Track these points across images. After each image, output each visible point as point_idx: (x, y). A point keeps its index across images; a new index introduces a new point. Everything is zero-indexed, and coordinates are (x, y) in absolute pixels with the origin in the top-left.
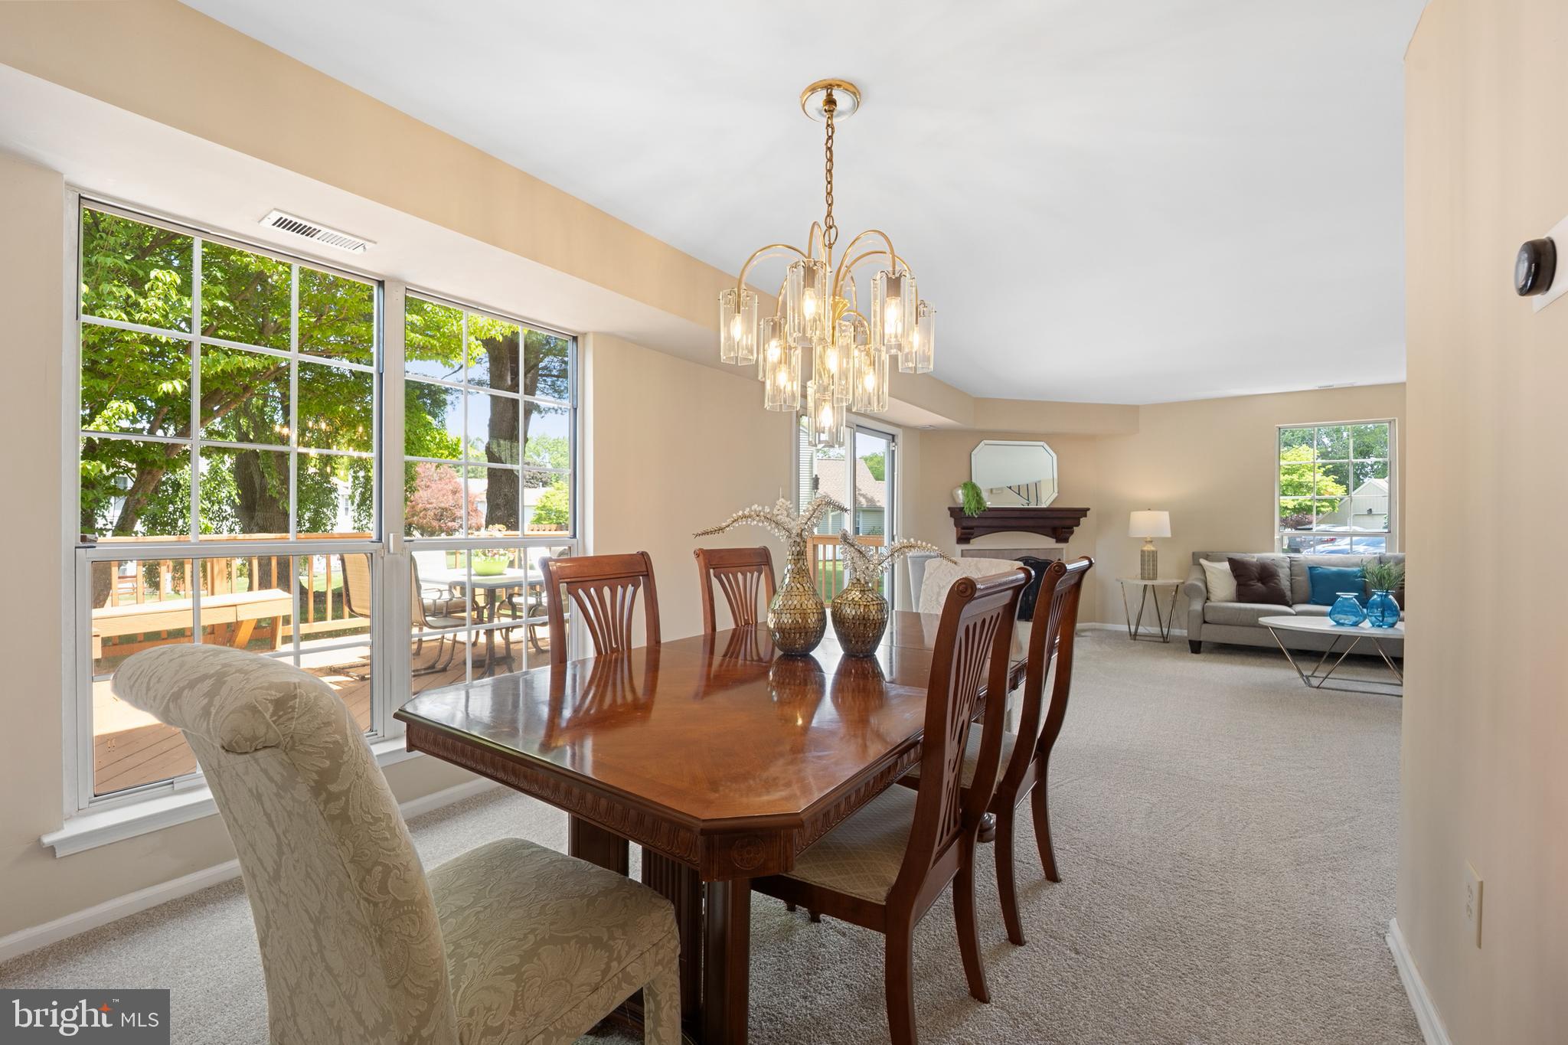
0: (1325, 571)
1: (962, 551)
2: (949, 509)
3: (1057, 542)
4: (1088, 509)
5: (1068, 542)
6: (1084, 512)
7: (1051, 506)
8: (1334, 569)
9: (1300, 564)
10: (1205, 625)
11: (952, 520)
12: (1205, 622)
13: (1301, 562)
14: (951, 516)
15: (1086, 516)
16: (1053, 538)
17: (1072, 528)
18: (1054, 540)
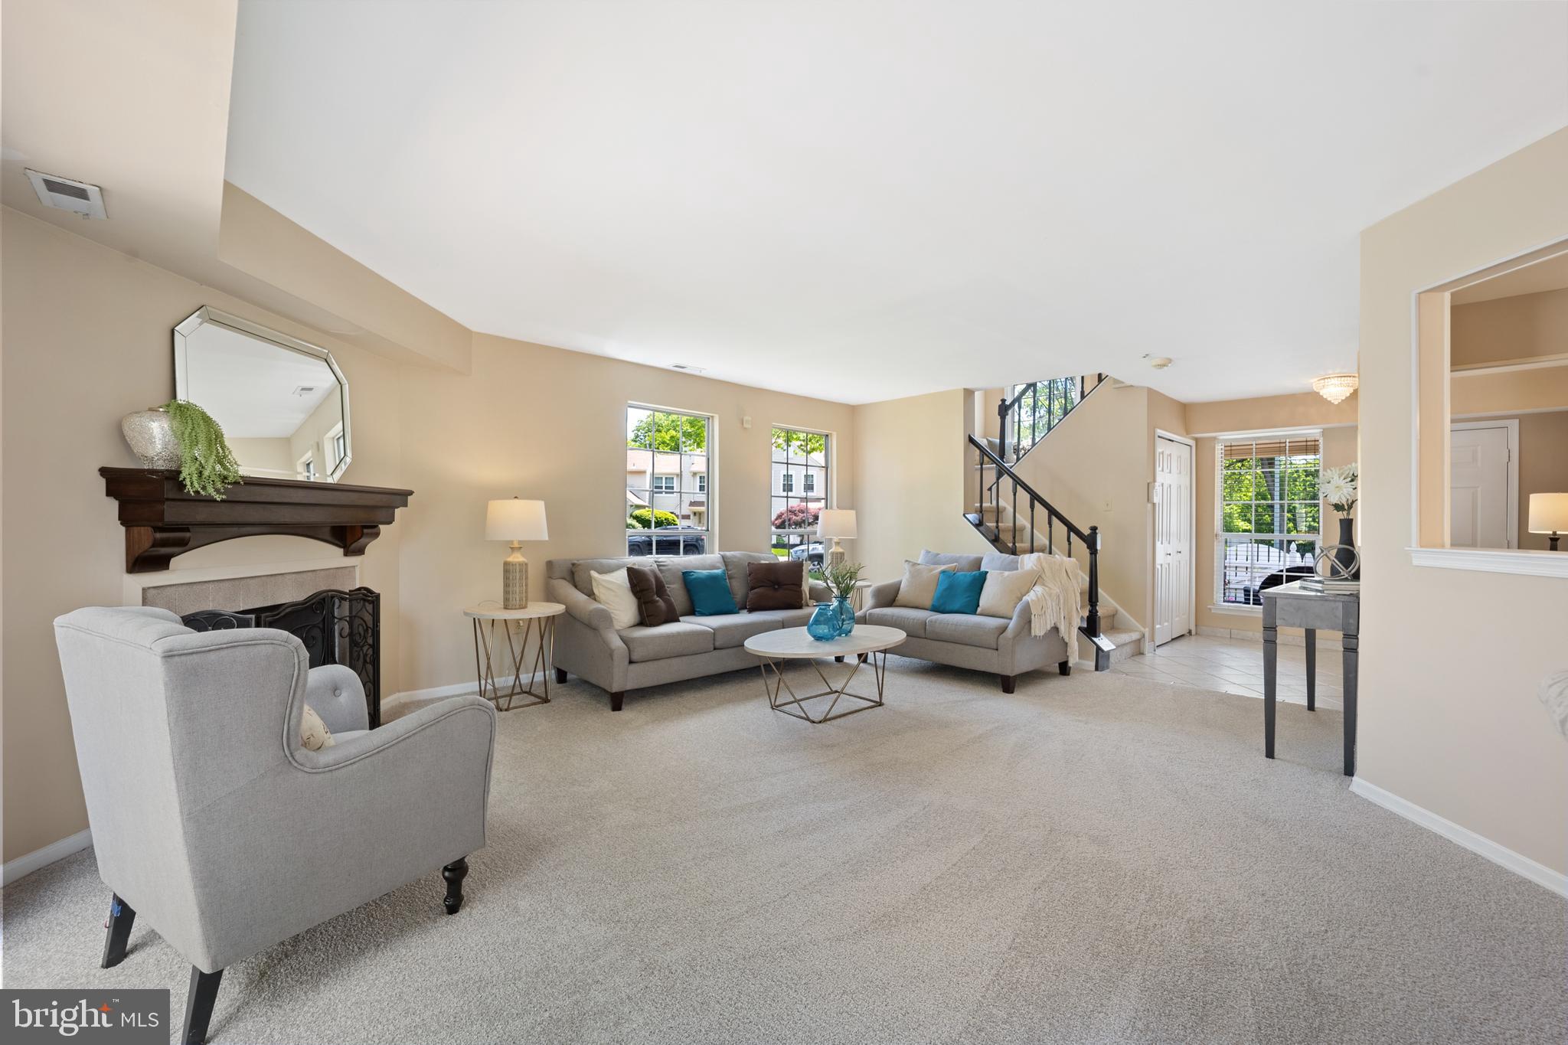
0: (700, 576)
1: (144, 590)
2: (104, 472)
3: (346, 554)
4: (411, 493)
5: (364, 554)
6: (401, 497)
7: (339, 483)
8: (705, 572)
9: (669, 570)
10: (633, 666)
11: (113, 505)
12: (631, 662)
13: (669, 567)
14: (109, 494)
15: (405, 505)
16: (340, 546)
17: (376, 526)
18: (341, 551)
